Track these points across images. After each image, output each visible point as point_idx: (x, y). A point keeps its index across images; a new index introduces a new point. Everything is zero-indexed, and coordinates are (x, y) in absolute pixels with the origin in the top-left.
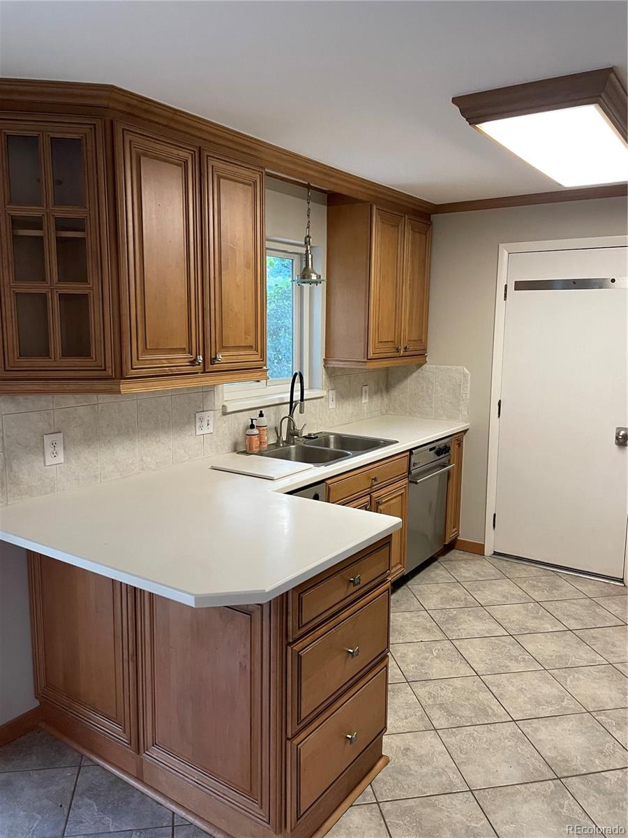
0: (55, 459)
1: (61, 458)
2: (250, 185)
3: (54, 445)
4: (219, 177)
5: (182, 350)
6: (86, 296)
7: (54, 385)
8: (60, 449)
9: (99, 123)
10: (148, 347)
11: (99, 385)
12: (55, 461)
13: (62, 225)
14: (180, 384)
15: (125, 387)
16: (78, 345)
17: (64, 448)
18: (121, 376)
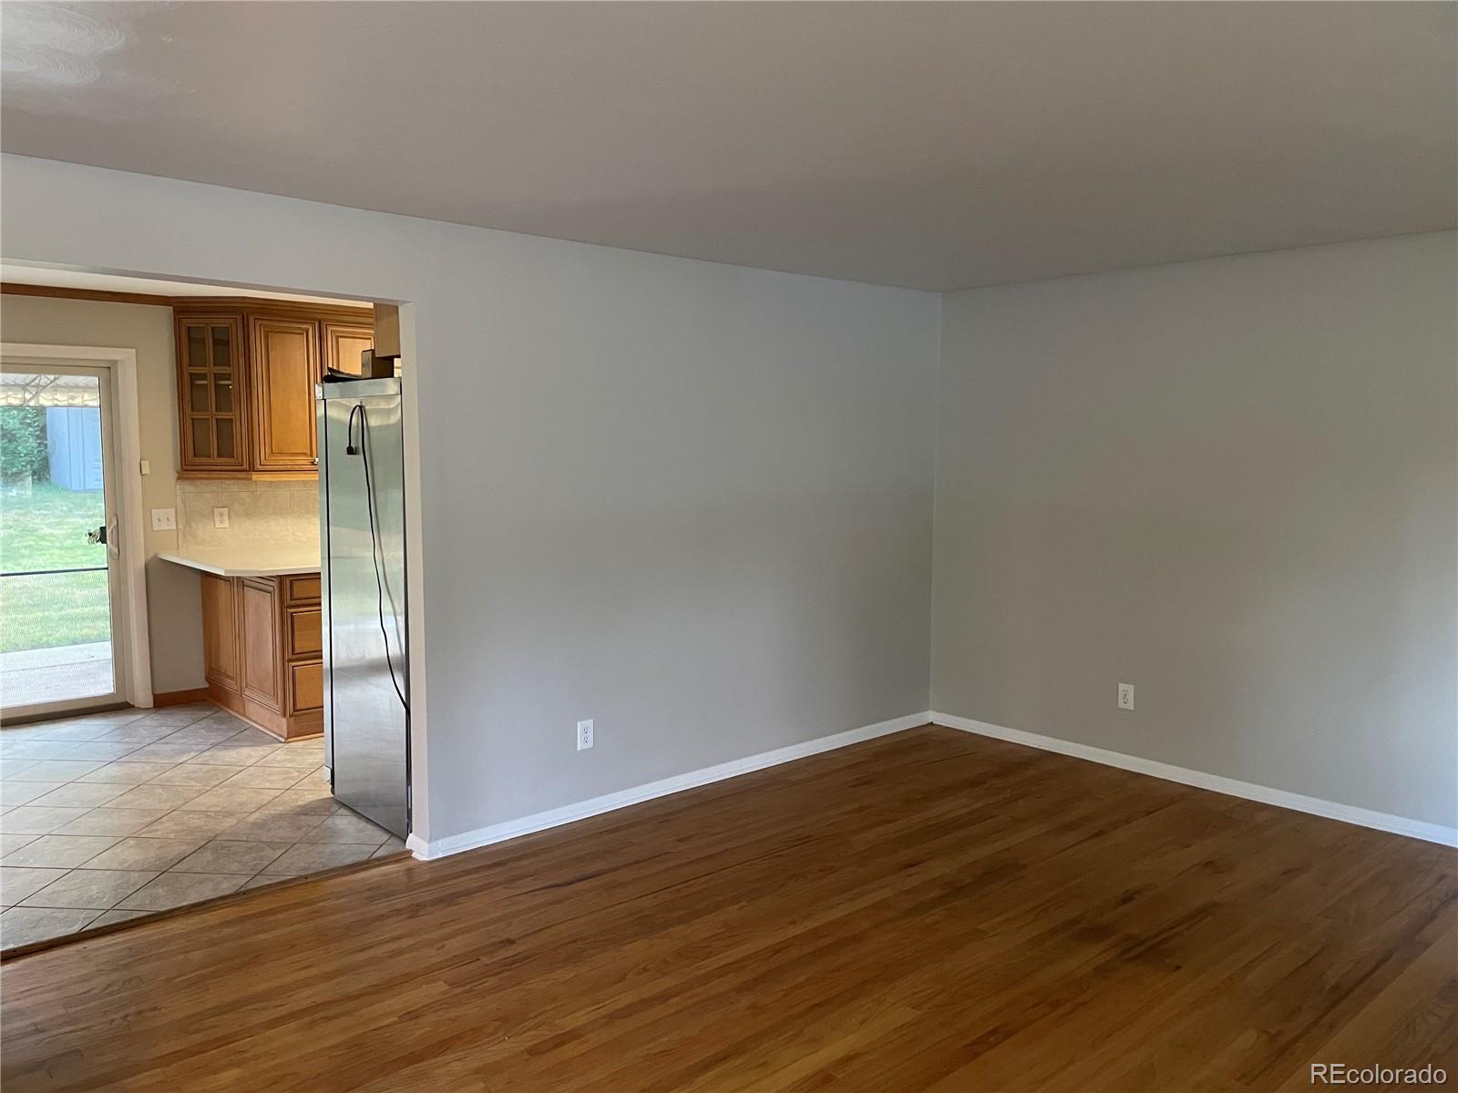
0: (222, 524)
1: (226, 524)
2: (370, 339)
3: (221, 515)
4: (338, 337)
5: (305, 454)
6: (232, 420)
7: (215, 475)
8: (226, 518)
9: (239, 317)
10: (274, 451)
11: (239, 475)
12: (222, 526)
13: (218, 377)
14: (303, 477)
15: (255, 476)
16: (225, 450)
17: (229, 518)
18: (252, 469)
